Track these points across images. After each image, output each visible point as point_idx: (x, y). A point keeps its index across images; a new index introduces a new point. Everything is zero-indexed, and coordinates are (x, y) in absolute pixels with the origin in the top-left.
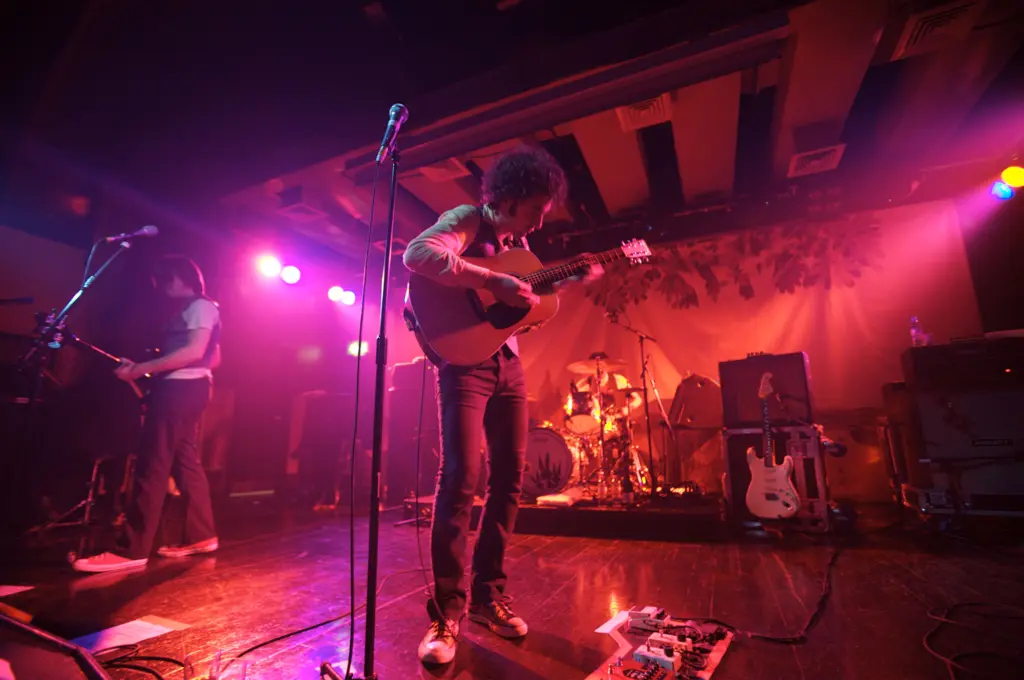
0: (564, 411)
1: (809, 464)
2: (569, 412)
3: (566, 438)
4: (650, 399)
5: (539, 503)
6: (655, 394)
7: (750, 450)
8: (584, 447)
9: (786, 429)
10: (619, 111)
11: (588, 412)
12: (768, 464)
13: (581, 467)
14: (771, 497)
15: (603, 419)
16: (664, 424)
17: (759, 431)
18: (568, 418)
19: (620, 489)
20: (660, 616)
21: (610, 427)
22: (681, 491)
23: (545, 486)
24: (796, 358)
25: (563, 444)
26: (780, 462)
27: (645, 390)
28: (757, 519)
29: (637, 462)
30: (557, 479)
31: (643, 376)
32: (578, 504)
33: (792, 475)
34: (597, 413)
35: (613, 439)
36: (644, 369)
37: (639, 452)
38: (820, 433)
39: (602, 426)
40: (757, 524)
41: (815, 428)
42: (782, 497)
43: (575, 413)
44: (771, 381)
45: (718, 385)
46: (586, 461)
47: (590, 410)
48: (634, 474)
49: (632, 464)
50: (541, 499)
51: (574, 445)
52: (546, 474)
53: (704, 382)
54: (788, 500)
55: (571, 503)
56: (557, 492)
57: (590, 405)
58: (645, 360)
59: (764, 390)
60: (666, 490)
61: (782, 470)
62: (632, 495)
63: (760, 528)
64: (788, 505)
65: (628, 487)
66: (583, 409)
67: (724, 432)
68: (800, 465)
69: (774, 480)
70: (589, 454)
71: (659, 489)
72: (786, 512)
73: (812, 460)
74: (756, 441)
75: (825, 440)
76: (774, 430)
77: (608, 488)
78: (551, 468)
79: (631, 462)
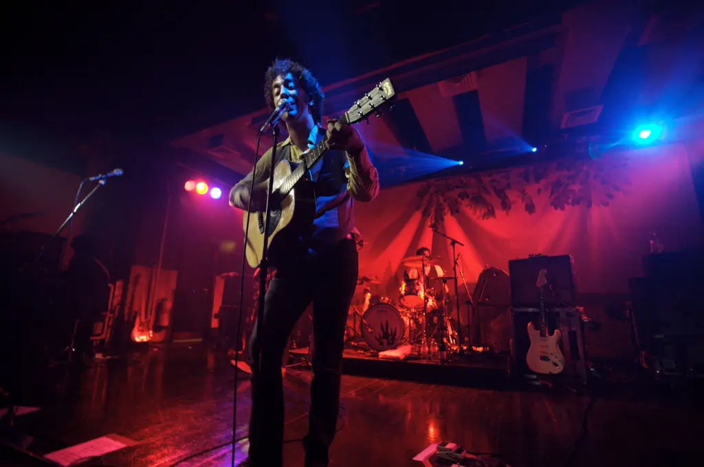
0: (400, 292)
1: (572, 335)
2: (403, 292)
3: (400, 310)
4: (459, 283)
5: (380, 356)
6: (463, 280)
7: (529, 324)
8: (412, 318)
9: (557, 310)
10: (439, 83)
11: (416, 293)
12: (542, 335)
13: (410, 331)
14: (544, 358)
15: (426, 298)
16: (468, 302)
17: (536, 310)
18: (402, 296)
19: (437, 348)
20: (459, 451)
21: (431, 303)
22: (480, 349)
23: (385, 344)
24: (565, 259)
25: (398, 314)
26: (551, 333)
27: (456, 279)
28: (534, 373)
29: (449, 328)
30: (393, 339)
31: (454, 268)
32: (407, 358)
33: (560, 343)
34: (422, 294)
36: (456, 263)
37: (452, 321)
38: (581, 313)
39: (426, 304)
40: (535, 377)
41: (578, 310)
42: (553, 359)
43: (406, 294)
44: (546, 276)
45: (508, 274)
46: (414, 326)
47: (417, 291)
49: (447, 330)
50: (382, 354)
51: (406, 315)
52: (386, 335)
53: (499, 272)
54: (557, 361)
55: (402, 357)
56: (395, 348)
57: (417, 288)
58: (456, 258)
59: (542, 279)
60: (470, 349)
61: (552, 340)
62: (445, 353)
63: (535, 380)
64: (556, 365)
65: (443, 347)
66: (412, 291)
67: (511, 310)
68: (566, 334)
69: (548, 346)
70: (416, 321)
71: (465, 348)
72: (557, 370)
73: (575, 332)
74: (535, 318)
75: (585, 319)
76: (547, 310)
77: (428, 348)
78: (389, 332)
79: (446, 328)
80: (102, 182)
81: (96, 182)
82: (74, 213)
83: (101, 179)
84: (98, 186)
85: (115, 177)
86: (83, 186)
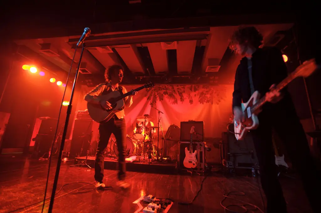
0: (134, 132)
1: (201, 153)
2: (135, 132)
3: (133, 140)
4: (160, 130)
6: (161, 129)
7: (186, 148)
8: (138, 144)
9: (197, 143)
10: (161, 43)
11: (141, 133)
12: (190, 153)
13: (137, 150)
14: (190, 162)
15: (145, 135)
16: (163, 138)
17: (189, 143)
18: (134, 134)
19: (147, 157)
20: (153, 198)
21: (147, 138)
22: (166, 159)
24: (202, 122)
25: (132, 142)
26: (194, 152)
27: (158, 128)
28: (186, 168)
29: (154, 149)
30: (128, 153)
31: (158, 124)
32: (134, 161)
33: (196, 156)
34: (143, 133)
35: (148, 142)
36: (159, 121)
37: (155, 146)
38: (205, 144)
39: (144, 138)
41: (204, 143)
43: (136, 133)
44: (194, 129)
45: (180, 128)
46: (138, 148)
47: (141, 132)
48: (152, 153)
49: (153, 150)
51: (135, 143)
53: (176, 127)
54: (194, 163)
55: (132, 161)
56: (129, 157)
58: (160, 119)
59: (192, 131)
60: (161, 158)
61: (194, 155)
62: (151, 160)
65: (150, 157)
66: (139, 132)
67: (180, 142)
68: (199, 153)
69: (192, 157)
70: (140, 146)
71: (159, 158)
72: (194, 167)
73: (202, 152)
74: (188, 146)
75: (206, 146)
76: (193, 143)
77: (144, 157)
79: (152, 149)
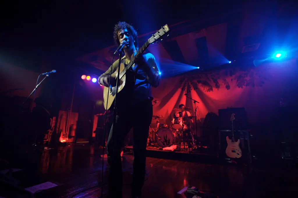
2: (173, 123)
4: (197, 119)
5: (163, 150)
7: (227, 137)
8: (177, 133)
9: (239, 131)
10: (189, 34)
11: (179, 123)
12: (232, 141)
13: (176, 139)
14: (233, 151)
15: (183, 125)
17: (230, 131)
19: (187, 147)
20: (197, 190)
21: (185, 127)
22: (206, 147)
23: (165, 144)
24: (243, 109)
25: (171, 132)
26: (237, 141)
27: (196, 117)
30: (169, 142)
31: (195, 113)
32: (175, 150)
33: (240, 145)
34: (181, 124)
35: (186, 131)
36: (196, 110)
37: (194, 136)
39: (183, 128)
40: (229, 159)
42: (237, 151)
43: (174, 123)
44: (234, 116)
45: (218, 115)
46: (178, 137)
47: (179, 122)
48: (192, 142)
49: (192, 139)
50: (164, 149)
51: (174, 132)
52: (166, 141)
53: (214, 114)
54: (239, 153)
55: (173, 150)
56: (170, 146)
57: (179, 121)
58: (196, 108)
59: (233, 118)
60: (202, 147)
61: (237, 144)
62: (191, 149)
63: (230, 160)
64: (238, 154)
65: (190, 146)
66: (177, 122)
67: (220, 131)
68: (243, 142)
69: (235, 146)
70: (178, 135)
71: (199, 147)
72: (239, 156)
73: (247, 140)
76: (235, 131)
77: (184, 146)
78: (167, 139)
80: (47, 75)
81: (45, 75)
82: (36, 88)
83: (47, 74)
84: (46, 77)
85: (53, 73)
86: (40, 77)
